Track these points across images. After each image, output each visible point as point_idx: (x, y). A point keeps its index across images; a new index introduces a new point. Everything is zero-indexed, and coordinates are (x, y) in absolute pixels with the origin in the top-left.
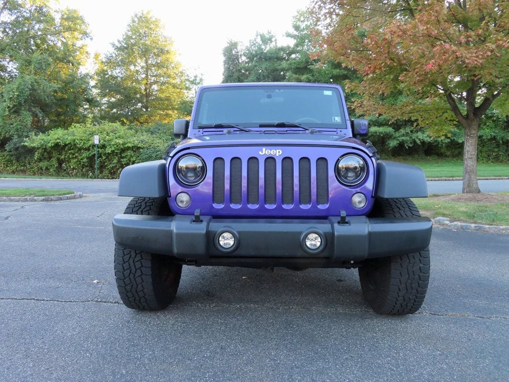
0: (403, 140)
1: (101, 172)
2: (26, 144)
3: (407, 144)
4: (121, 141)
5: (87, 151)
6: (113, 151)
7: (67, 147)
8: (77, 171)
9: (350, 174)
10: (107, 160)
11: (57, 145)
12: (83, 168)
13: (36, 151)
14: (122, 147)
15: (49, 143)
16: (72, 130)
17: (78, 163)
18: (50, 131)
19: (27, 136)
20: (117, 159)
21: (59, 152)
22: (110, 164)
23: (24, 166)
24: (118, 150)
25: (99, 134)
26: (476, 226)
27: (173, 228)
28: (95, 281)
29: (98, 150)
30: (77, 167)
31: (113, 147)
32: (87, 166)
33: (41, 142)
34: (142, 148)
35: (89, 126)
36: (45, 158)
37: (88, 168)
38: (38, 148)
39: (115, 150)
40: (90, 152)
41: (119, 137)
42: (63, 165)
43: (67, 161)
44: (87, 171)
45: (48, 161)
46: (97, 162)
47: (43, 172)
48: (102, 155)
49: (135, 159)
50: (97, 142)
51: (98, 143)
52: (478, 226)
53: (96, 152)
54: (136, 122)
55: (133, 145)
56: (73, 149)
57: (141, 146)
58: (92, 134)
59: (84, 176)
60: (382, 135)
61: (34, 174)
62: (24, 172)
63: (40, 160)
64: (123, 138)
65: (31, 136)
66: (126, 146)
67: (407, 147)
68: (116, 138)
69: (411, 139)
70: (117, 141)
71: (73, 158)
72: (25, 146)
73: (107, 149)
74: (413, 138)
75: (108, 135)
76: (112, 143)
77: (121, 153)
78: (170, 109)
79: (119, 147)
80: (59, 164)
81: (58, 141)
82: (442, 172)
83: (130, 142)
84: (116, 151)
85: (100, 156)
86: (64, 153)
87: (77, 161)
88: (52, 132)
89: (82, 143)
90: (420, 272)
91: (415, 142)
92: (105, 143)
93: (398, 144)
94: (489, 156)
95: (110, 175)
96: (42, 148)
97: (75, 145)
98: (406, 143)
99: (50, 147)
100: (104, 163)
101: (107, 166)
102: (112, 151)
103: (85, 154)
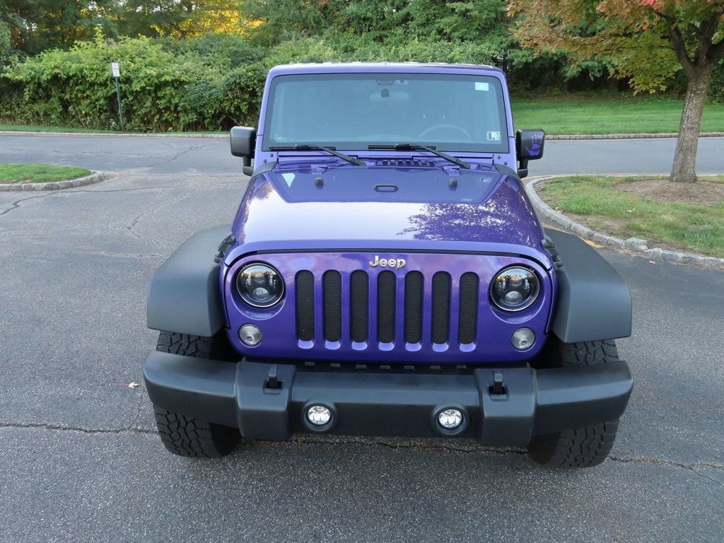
0: (587, 66)
1: (129, 120)
2: (7, 75)
3: (593, 73)
4: (153, 72)
5: (103, 88)
6: (143, 89)
7: (72, 81)
8: (91, 118)
9: (512, 295)
10: (135, 101)
11: (55, 78)
12: (101, 113)
13: (25, 87)
14: (156, 81)
15: (43, 74)
16: (76, 53)
17: (92, 105)
18: (42, 53)
19: (8, 63)
20: (151, 100)
21: (61, 88)
22: (142, 107)
23: (11, 109)
24: (151, 86)
25: (119, 60)
26: (685, 257)
27: (236, 395)
28: (131, 385)
29: (119, 86)
30: (91, 112)
31: (142, 81)
32: (106, 111)
33: (30, 73)
34: (188, 83)
35: (101, 45)
36: (40, 98)
37: (108, 114)
38: (28, 83)
39: (147, 86)
40: (108, 88)
41: (151, 64)
42: (70, 108)
43: (76, 102)
44: (108, 119)
45: (46, 103)
46: (121, 104)
47: (40, 120)
48: (128, 94)
49: (177, 101)
50: (116, 74)
51: (118, 75)
52: (688, 258)
53: (117, 90)
54: (175, 32)
55: (173, 78)
56: (81, 84)
57: (185, 79)
58: (108, 59)
59: (104, 126)
60: (556, 58)
61: (28, 123)
62: (11, 118)
63: (33, 100)
64: (156, 66)
65: (14, 62)
66: (163, 79)
67: (592, 78)
68: (146, 66)
69: (600, 65)
70: (148, 72)
71: (83, 98)
72: (7, 78)
73: (133, 85)
74: (604, 63)
75: (132, 62)
76: (141, 75)
77: (155, 92)
78: (227, 9)
79: (152, 82)
80: (63, 107)
81: (57, 71)
82: (641, 122)
83: (168, 74)
84: (148, 88)
85: (124, 96)
86: (68, 90)
87: (90, 103)
88: (45, 55)
89: (95, 75)
90: (603, 430)
91: (605, 70)
92: (129, 74)
93: (580, 72)
94: (715, 92)
95: (142, 125)
96: (33, 82)
97: (83, 77)
98: (593, 71)
99: (45, 81)
100: (132, 106)
101: (136, 111)
102: (141, 88)
103: (101, 93)
